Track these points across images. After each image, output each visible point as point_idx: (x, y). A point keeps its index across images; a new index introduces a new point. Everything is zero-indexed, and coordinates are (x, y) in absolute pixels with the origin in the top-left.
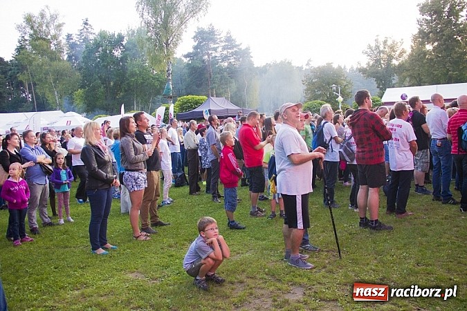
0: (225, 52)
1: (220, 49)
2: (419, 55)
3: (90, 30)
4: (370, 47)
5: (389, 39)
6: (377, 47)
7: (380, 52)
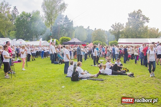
0: (64, 23)
1: (63, 21)
2: (128, 29)
3: (16, 10)
4: (113, 25)
5: (119, 23)
6: (116, 25)
7: (116, 27)
